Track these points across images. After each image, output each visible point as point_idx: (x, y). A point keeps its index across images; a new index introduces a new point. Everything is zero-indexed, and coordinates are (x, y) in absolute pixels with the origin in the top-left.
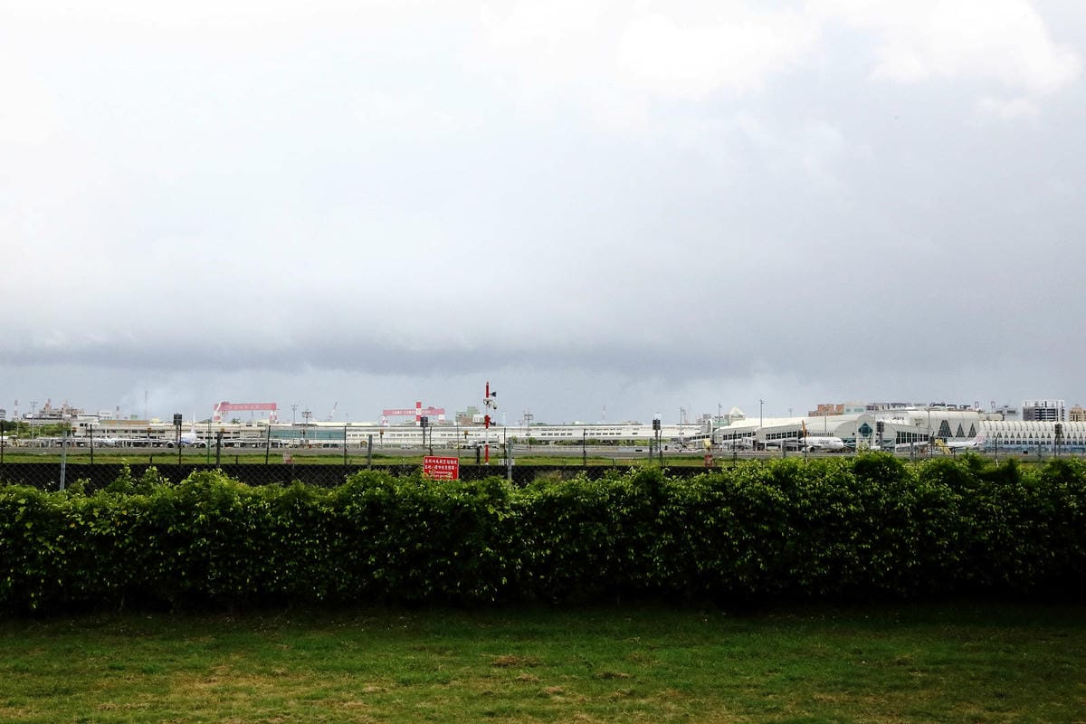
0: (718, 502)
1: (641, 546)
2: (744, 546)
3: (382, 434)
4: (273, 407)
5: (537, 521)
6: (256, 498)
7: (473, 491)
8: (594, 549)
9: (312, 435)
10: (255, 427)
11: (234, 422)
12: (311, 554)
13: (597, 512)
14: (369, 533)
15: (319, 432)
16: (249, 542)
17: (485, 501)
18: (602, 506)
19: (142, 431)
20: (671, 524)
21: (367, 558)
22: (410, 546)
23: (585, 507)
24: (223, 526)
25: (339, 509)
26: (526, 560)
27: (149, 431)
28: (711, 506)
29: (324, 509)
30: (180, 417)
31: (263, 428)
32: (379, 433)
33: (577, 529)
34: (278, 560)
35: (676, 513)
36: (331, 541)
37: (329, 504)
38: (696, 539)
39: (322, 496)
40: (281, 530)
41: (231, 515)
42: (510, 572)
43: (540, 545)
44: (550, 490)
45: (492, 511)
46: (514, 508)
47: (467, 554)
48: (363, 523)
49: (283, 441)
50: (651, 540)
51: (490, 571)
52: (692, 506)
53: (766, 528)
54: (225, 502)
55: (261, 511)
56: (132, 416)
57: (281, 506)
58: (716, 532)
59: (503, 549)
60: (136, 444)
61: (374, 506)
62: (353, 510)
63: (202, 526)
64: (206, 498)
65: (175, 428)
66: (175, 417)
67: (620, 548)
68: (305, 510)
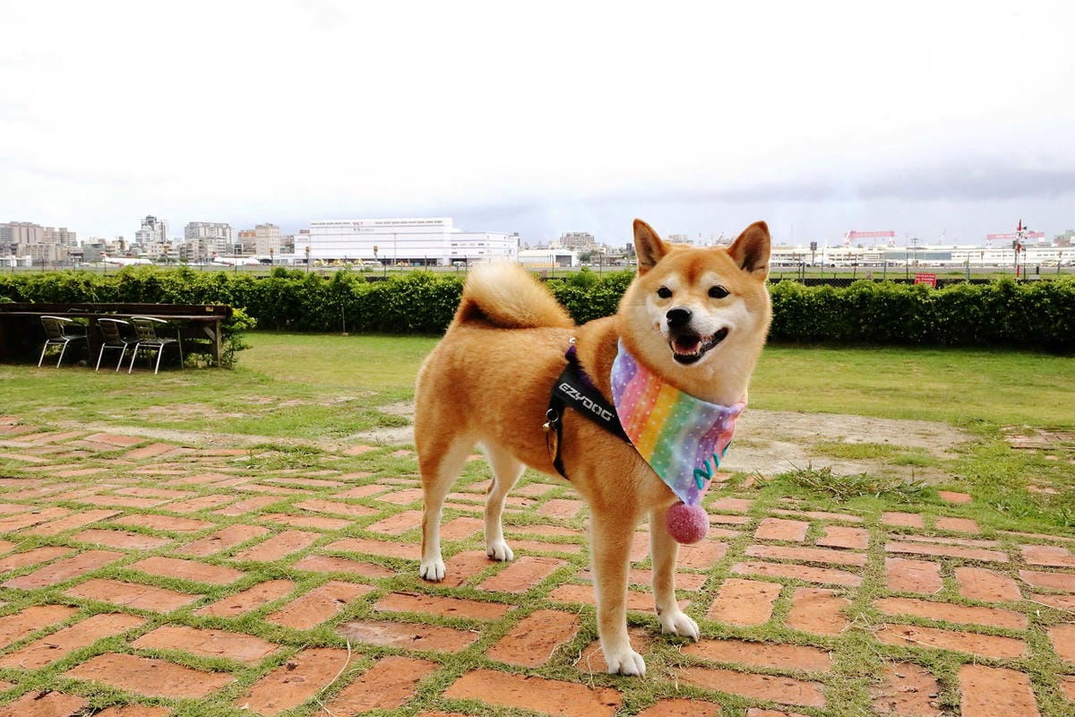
0: (1043, 296)
1: (999, 317)
2: (1057, 318)
3: (982, 254)
4: (892, 234)
5: (944, 304)
6: (809, 292)
7: (911, 290)
8: (972, 319)
9: (922, 256)
10: (875, 251)
11: (860, 246)
12: (834, 317)
13: (975, 300)
14: (860, 308)
15: (928, 254)
16: (805, 311)
17: (916, 295)
18: (977, 297)
19: (789, 255)
20: (1015, 307)
21: (859, 320)
22: (879, 315)
23: (968, 298)
24: (792, 304)
25: (846, 297)
26: (937, 322)
27: (794, 255)
28: (1039, 297)
29: (839, 297)
30: (816, 244)
31: (882, 252)
32: (980, 254)
33: (963, 308)
34: (819, 320)
35: (1017, 301)
36: (843, 311)
37: (842, 295)
38: (1028, 314)
39: (839, 292)
40: (819, 306)
41: (796, 299)
42: (928, 328)
43: (944, 315)
44: (952, 290)
45: (919, 299)
46: (932, 298)
47: (907, 318)
48: (857, 304)
49: (898, 262)
50: (1004, 315)
51: (918, 326)
52: (1028, 298)
53: (1068, 309)
54: (794, 295)
55: (811, 298)
56: (782, 244)
57: (819, 296)
58: (1041, 310)
59: (926, 317)
60: (784, 265)
61: (863, 296)
62: (852, 298)
63: (784, 304)
64: (786, 292)
65: (811, 252)
66: (812, 244)
67: (987, 317)
68: (830, 297)
